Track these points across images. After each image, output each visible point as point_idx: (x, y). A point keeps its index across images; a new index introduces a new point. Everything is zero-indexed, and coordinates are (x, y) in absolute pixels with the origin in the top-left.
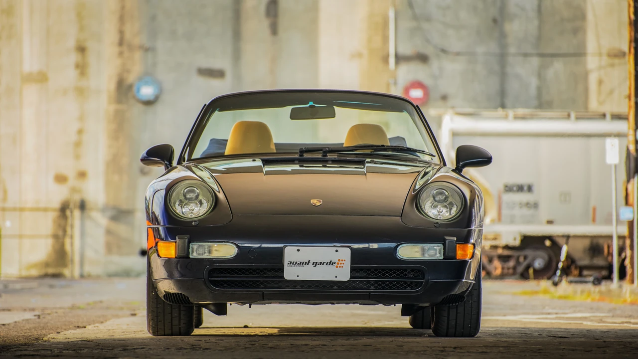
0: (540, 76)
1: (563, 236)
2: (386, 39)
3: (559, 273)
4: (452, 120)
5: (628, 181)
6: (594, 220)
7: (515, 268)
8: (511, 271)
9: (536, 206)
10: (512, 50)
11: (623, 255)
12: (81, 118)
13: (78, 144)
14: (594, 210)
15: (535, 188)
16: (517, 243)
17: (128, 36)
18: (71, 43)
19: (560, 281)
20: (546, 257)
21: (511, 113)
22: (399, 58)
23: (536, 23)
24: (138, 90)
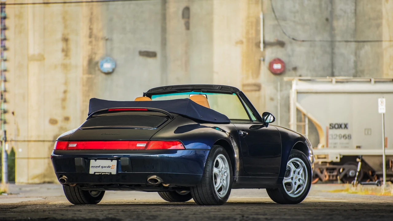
0: (356, 54)
2: (258, 32)
3: (356, 179)
4: (297, 84)
6: (386, 146)
7: (337, 176)
8: (334, 178)
9: (349, 137)
10: (338, 38)
12: (66, 83)
13: (64, 100)
14: (386, 139)
15: (349, 126)
16: (338, 160)
17: (95, 31)
18: (59, 36)
21: (334, 79)
22: (266, 44)
23: (354, 21)
24: (102, 65)
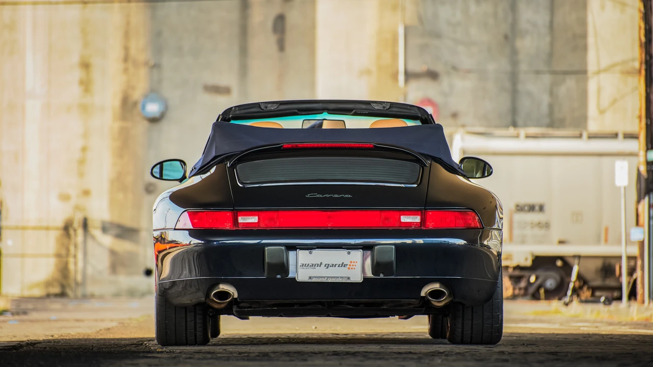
0: (552, 94)
1: (574, 257)
2: (395, 56)
3: (569, 293)
4: (463, 139)
5: (639, 201)
6: (606, 240)
7: (526, 289)
8: (522, 292)
9: (547, 226)
10: (523, 67)
11: (634, 277)
12: (86, 135)
13: (82, 162)
14: (607, 230)
15: (546, 208)
16: (529, 263)
17: (133, 52)
18: (75, 59)
19: (571, 301)
20: (558, 278)
21: (522, 132)
22: (409, 76)
23: (548, 39)
24: (144, 107)
